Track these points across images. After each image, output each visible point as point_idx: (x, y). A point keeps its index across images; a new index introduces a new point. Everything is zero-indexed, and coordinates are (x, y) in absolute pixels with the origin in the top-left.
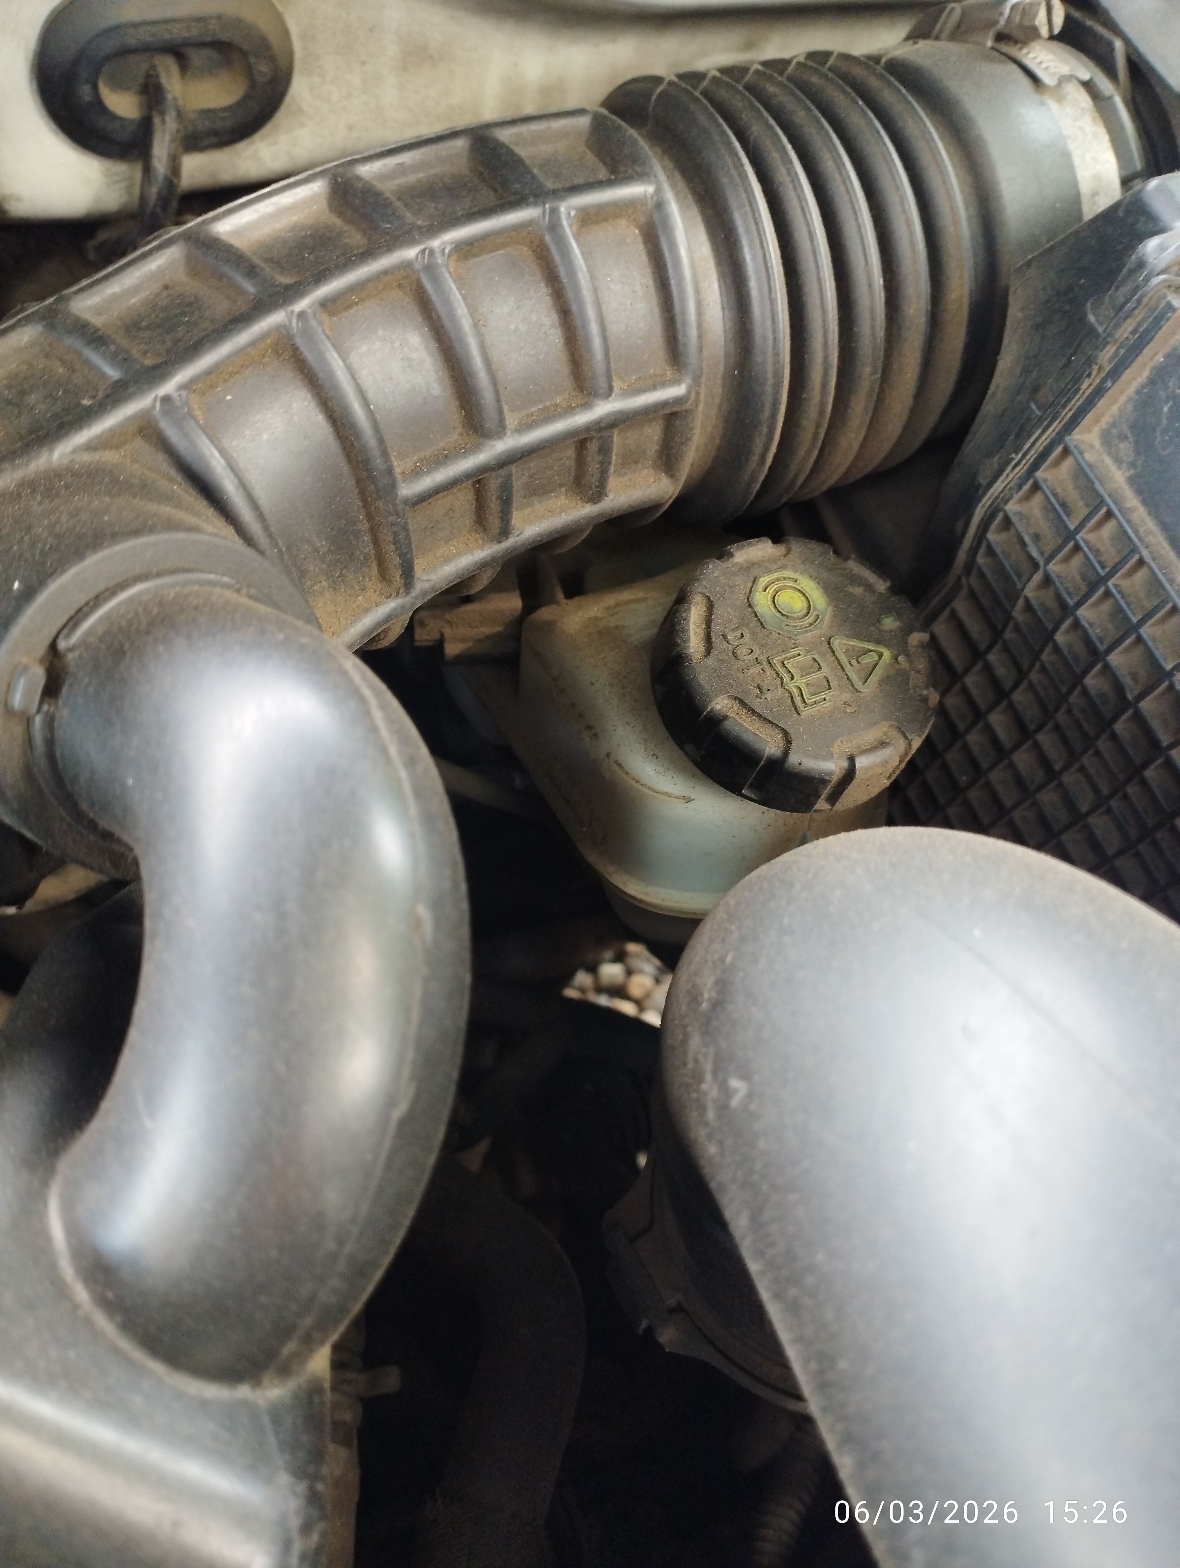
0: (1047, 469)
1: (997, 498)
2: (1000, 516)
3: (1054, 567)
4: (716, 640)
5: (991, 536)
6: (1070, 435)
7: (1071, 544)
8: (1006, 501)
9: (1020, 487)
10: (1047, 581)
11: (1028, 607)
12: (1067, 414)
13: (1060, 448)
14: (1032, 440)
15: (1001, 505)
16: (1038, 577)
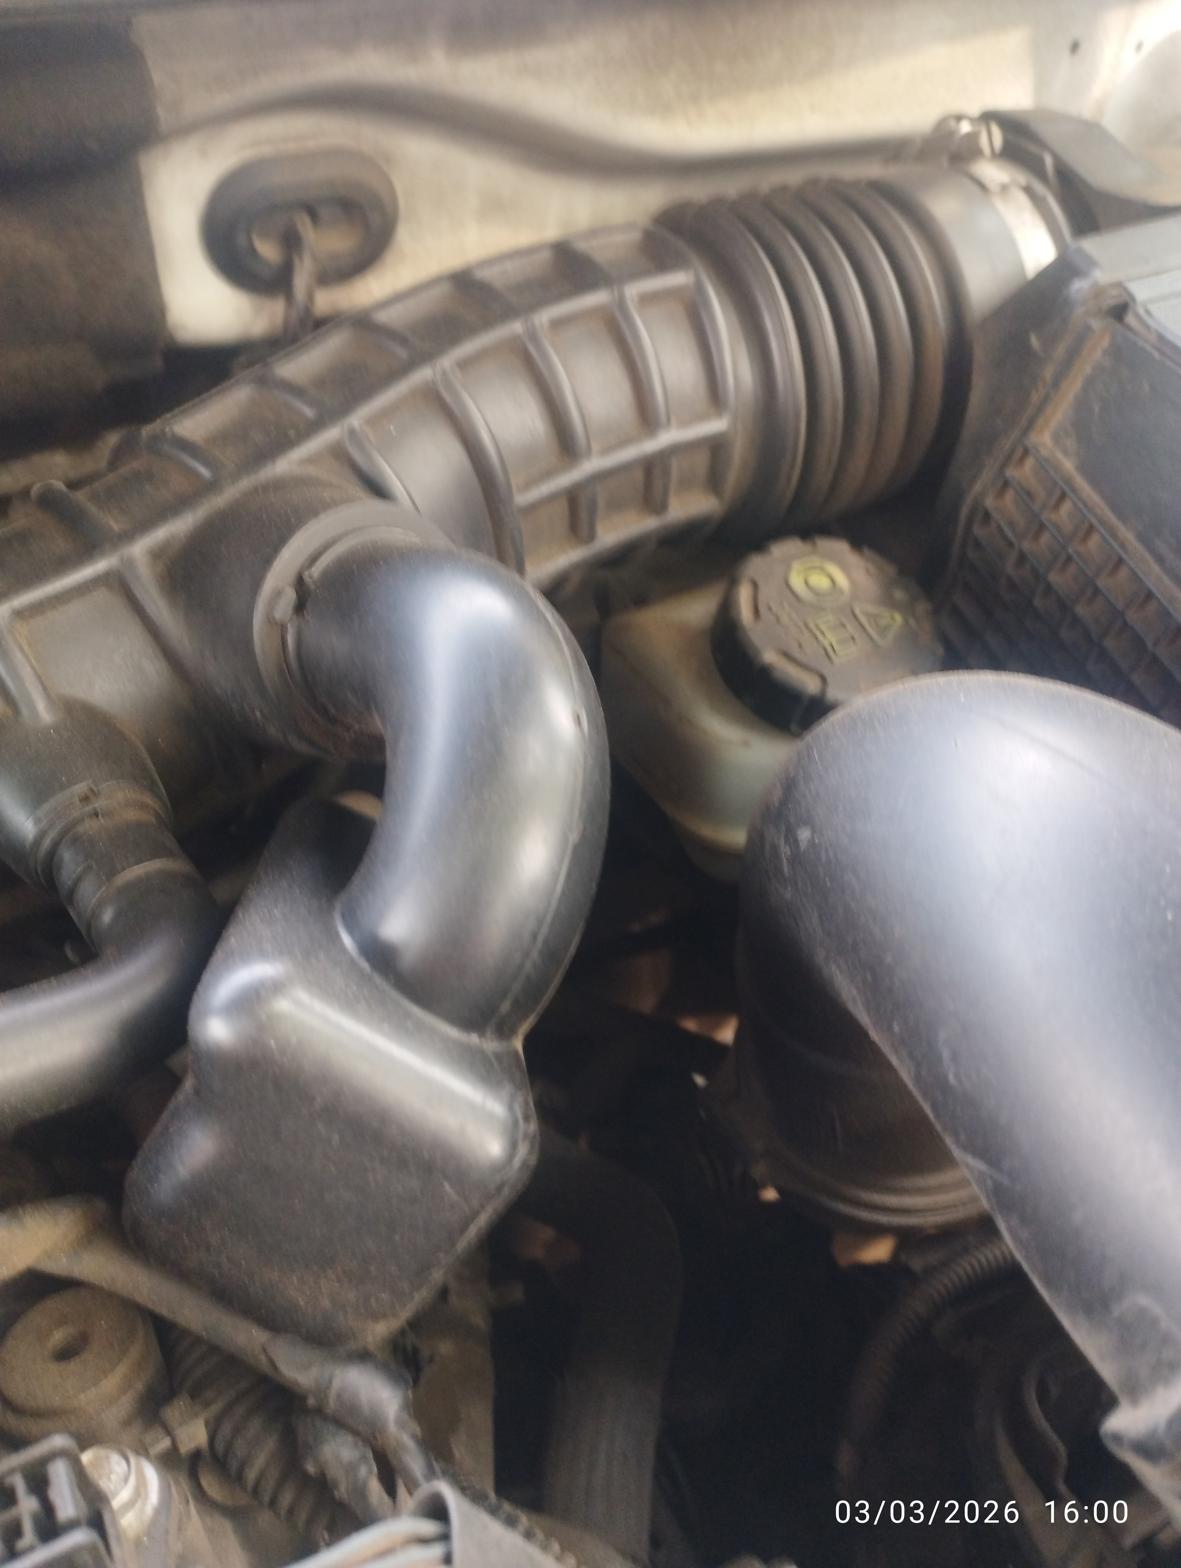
0: (1013, 468)
1: (977, 497)
2: (981, 512)
3: (1026, 545)
4: (763, 610)
5: (976, 531)
6: (1027, 438)
8: (984, 498)
9: (994, 486)
10: (1022, 557)
11: (1010, 582)
13: (1021, 450)
14: (998, 448)
15: (981, 502)
16: (1014, 555)
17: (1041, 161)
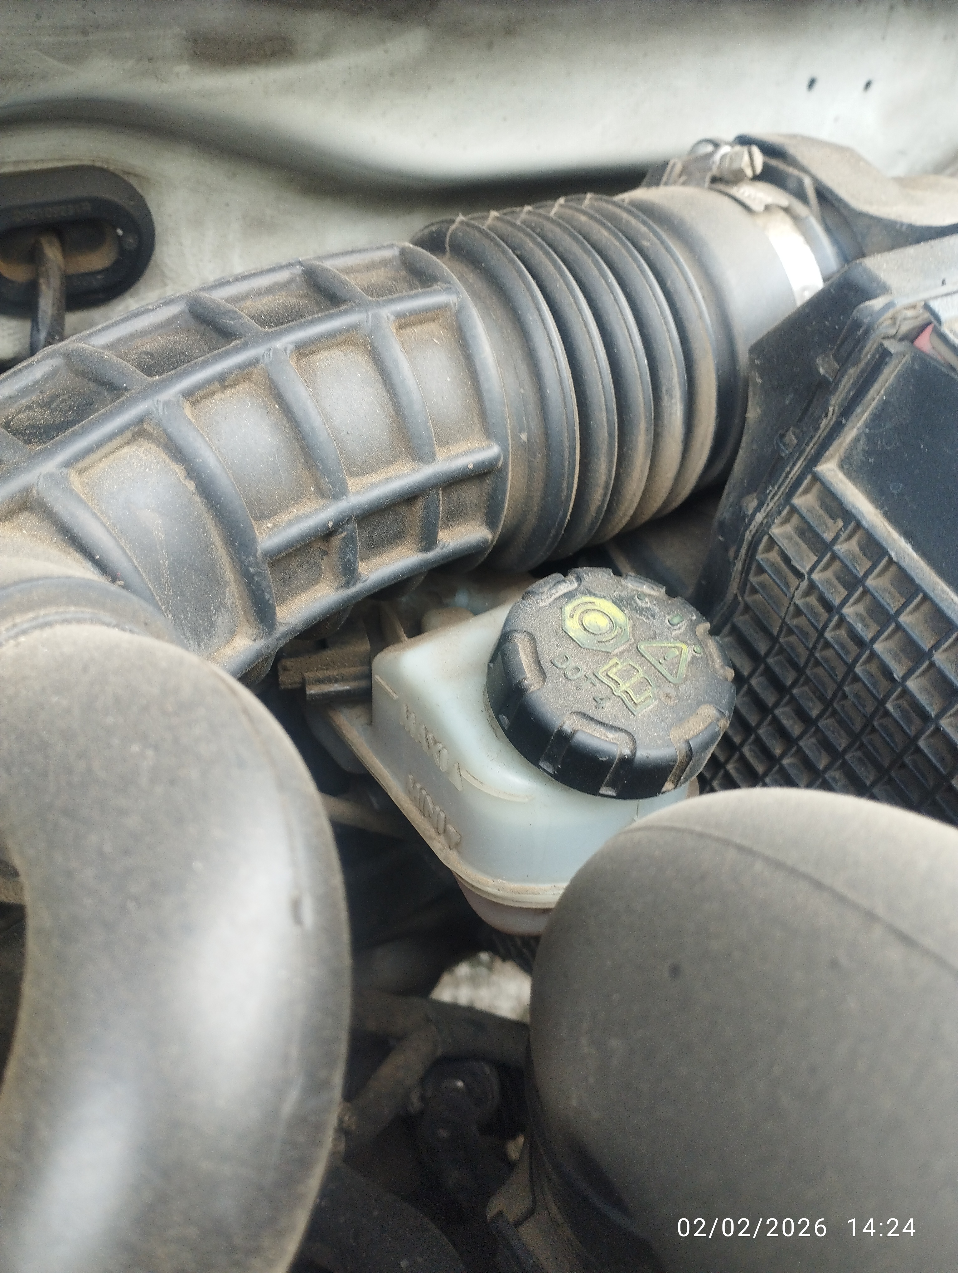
0: (801, 495)
1: (762, 523)
2: (766, 538)
3: (815, 576)
5: (759, 557)
6: (815, 466)
7: (829, 555)
8: (769, 526)
9: (779, 513)
10: (812, 586)
11: (798, 612)
12: (810, 449)
13: (809, 477)
14: (784, 475)
15: (766, 529)
16: (805, 584)
17: (801, 183)
